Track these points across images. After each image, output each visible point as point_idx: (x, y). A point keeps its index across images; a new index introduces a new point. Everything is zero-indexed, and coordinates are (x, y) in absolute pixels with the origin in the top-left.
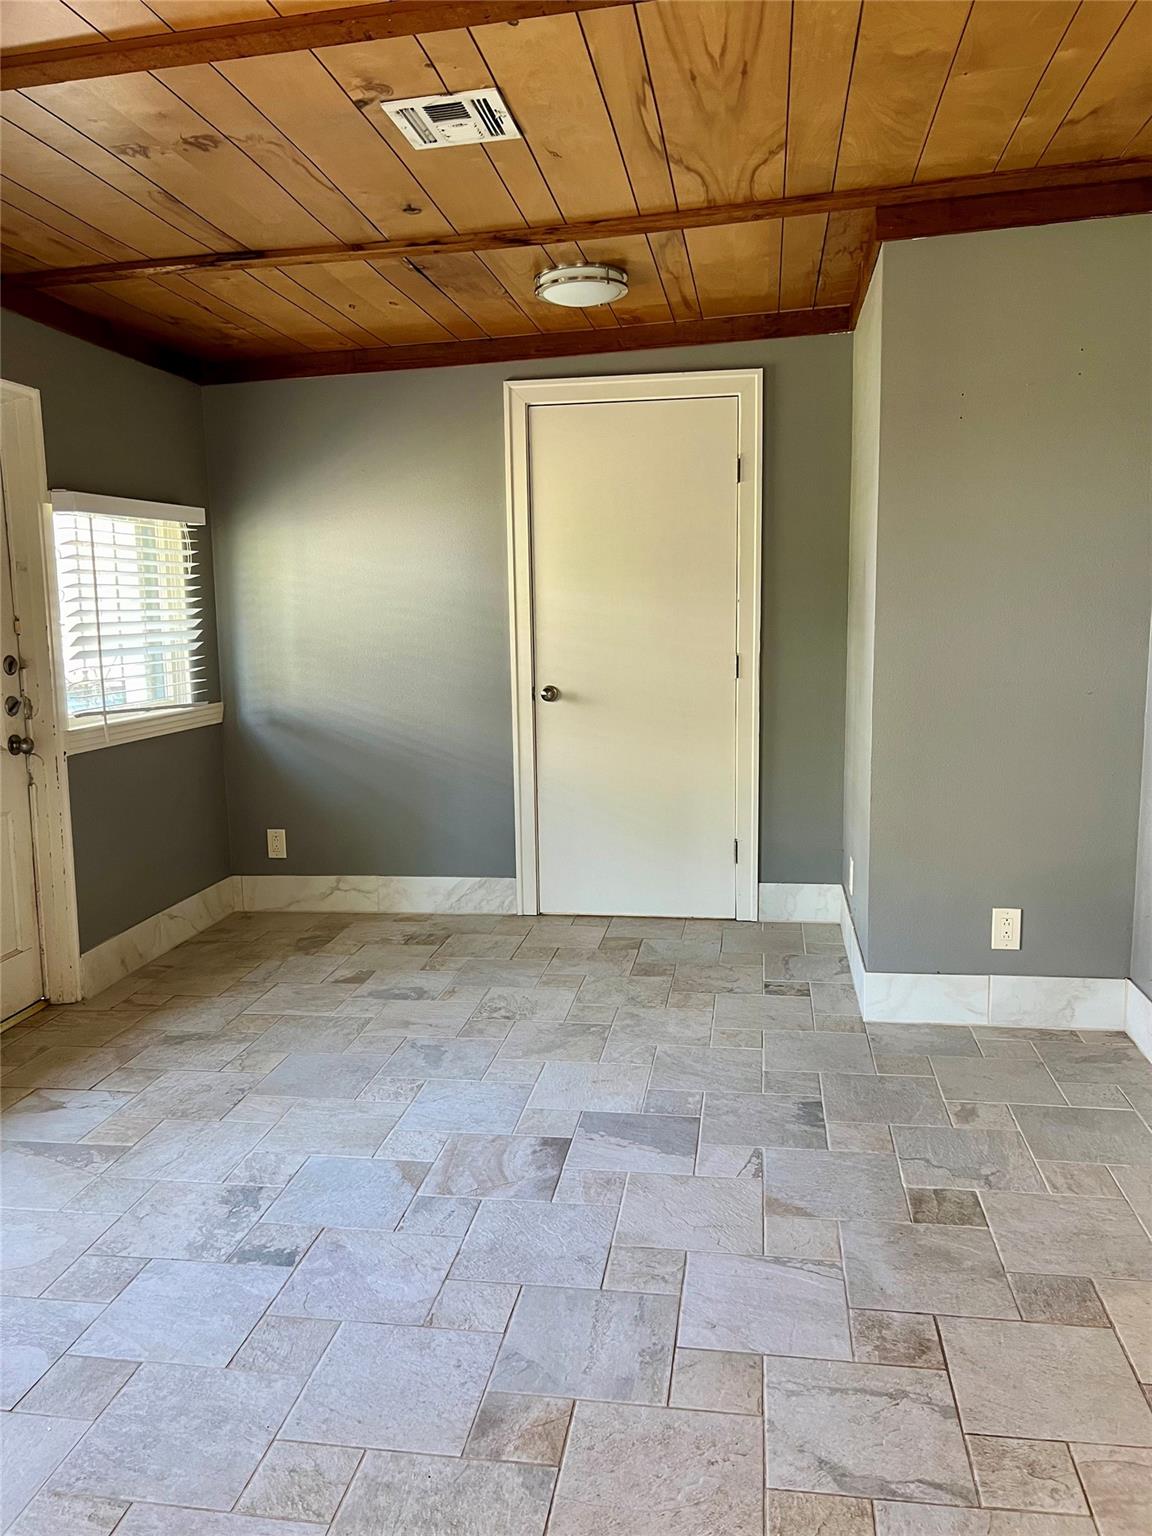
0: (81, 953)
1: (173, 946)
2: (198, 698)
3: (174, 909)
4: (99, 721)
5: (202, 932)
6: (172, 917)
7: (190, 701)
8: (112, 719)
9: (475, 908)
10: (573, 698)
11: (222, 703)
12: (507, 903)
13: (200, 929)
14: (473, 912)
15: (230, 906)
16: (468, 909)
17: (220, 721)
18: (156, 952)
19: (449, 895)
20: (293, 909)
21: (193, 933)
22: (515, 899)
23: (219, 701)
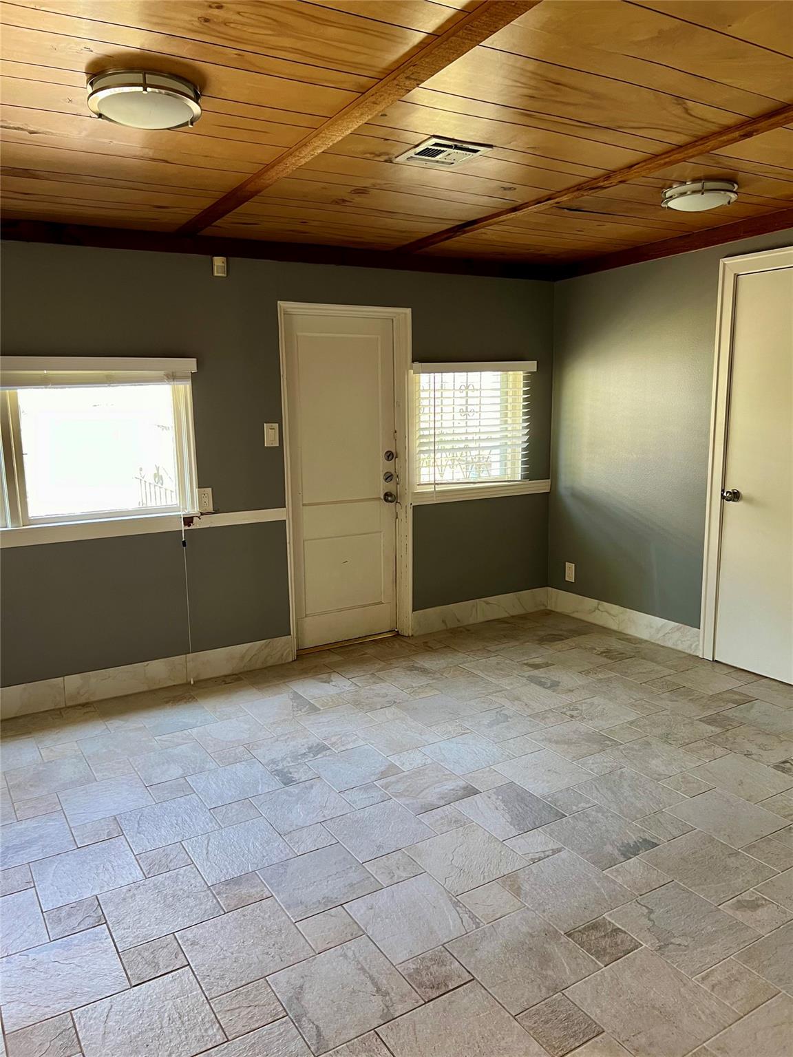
0: (413, 611)
1: (486, 619)
2: (525, 477)
3: (491, 599)
4: (431, 489)
5: (513, 617)
6: (488, 603)
7: (520, 479)
8: (439, 488)
9: (674, 644)
10: (750, 501)
11: (549, 480)
12: (693, 646)
13: (512, 614)
14: (672, 647)
15: (544, 605)
16: (669, 644)
17: (548, 491)
18: (472, 621)
19: (658, 630)
20: (575, 615)
21: (506, 615)
22: (698, 645)
23: (549, 479)
